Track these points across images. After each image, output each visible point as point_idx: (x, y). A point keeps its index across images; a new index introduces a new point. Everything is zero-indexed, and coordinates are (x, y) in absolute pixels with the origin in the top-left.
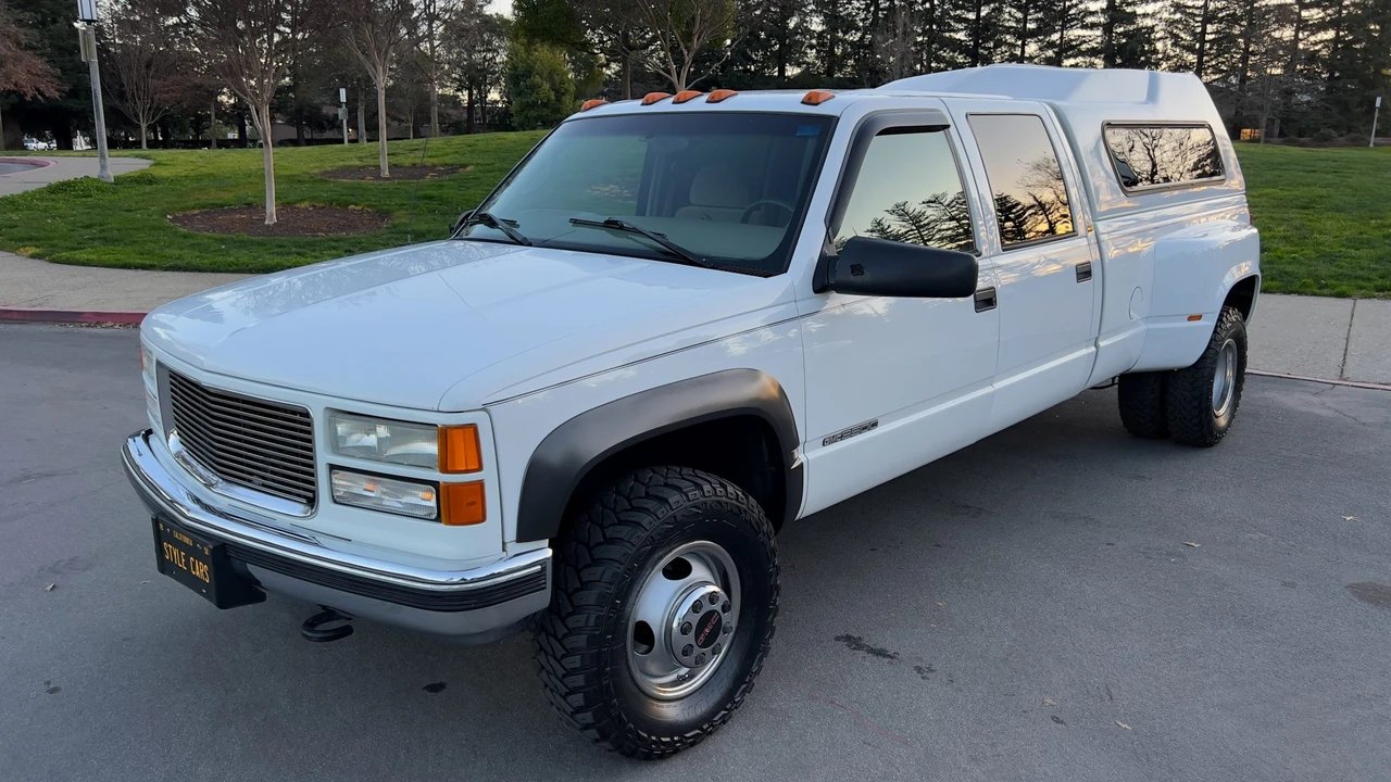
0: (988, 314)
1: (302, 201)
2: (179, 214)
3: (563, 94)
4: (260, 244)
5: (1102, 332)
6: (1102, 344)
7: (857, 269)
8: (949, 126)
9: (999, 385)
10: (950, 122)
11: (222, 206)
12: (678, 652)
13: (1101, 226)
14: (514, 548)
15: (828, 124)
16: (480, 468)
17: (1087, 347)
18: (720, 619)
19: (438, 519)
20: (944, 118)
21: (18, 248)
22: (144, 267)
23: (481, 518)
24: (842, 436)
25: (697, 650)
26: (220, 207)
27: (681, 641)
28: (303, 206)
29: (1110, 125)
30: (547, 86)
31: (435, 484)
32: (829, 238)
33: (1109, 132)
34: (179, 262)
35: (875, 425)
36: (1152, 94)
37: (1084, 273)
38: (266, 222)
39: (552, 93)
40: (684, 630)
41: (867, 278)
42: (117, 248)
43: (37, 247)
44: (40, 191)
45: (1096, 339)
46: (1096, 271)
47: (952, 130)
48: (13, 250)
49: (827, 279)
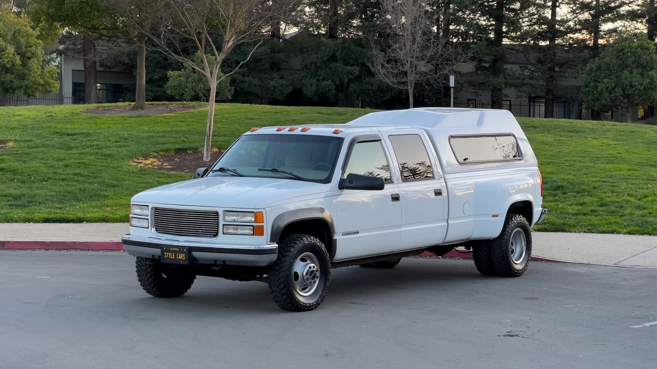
0: (396, 202)
3: (29, 58)
5: (450, 217)
6: (450, 222)
7: (351, 182)
8: (380, 140)
9: (403, 229)
10: (382, 139)
12: (305, 280)
13: (447, 176)
14: (269, 243)
15: (341, 140)
16: (263, 222)
17: (442, 222)
18: (315, 274)
19: (253, 235)
20: (379, 137)
23: (263, 235)
24: (348, 234)
25: (310, 280)
27: (306, 278)
29: (452, 137)
30: (11, 49)
31: (253, 226)
32: (343, 174)
33: (452, 140)
35: (358, 232)
36: (480, 123)
37: (438, 193)
39: (18, 58)
40: (307, 273)
41: (353, 185)
45: (447, 220)
46: (445, 194)
47: (383, 141)
49: (343, 185)
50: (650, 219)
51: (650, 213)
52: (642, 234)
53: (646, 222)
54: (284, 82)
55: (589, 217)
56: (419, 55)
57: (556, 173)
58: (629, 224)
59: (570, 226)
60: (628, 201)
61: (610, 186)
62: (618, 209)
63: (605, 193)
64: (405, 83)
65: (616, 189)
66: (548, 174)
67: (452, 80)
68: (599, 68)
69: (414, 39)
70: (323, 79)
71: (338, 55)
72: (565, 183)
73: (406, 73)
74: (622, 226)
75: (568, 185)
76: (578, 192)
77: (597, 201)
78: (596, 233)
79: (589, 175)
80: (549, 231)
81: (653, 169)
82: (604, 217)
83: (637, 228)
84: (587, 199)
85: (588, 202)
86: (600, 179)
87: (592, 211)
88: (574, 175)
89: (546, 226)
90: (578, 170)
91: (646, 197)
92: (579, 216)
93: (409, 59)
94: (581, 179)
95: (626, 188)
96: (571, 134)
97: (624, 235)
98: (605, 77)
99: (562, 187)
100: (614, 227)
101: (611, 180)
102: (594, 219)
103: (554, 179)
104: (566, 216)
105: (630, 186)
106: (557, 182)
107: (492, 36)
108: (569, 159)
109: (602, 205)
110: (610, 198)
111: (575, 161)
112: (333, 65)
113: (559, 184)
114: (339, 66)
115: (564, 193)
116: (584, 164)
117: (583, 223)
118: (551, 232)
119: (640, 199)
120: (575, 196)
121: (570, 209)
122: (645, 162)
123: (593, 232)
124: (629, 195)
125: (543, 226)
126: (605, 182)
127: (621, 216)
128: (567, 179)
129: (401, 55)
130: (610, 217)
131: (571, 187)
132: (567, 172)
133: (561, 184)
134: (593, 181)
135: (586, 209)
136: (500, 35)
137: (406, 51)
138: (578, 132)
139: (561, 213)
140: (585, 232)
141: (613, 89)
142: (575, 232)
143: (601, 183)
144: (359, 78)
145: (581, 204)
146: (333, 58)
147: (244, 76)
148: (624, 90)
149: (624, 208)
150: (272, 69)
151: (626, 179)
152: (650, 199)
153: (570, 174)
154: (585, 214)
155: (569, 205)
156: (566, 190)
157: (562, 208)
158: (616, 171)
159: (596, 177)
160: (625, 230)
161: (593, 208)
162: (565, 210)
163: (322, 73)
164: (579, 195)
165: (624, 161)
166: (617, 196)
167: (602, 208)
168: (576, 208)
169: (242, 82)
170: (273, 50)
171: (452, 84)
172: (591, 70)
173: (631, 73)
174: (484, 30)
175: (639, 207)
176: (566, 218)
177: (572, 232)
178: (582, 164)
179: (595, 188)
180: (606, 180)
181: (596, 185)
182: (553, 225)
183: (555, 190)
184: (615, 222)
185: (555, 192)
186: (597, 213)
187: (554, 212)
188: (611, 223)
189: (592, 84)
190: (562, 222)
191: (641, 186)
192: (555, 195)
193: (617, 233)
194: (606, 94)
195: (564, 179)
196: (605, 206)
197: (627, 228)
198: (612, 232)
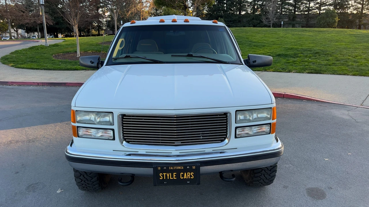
1: (89, 50)
2: (57, 55)
4: (70, 62)
11: (69, 52)
21: (9, 64)
22: (37, 69)
26: (68, 53)
28: (89, 52)
34: (45, 68)
38: (77, 56)
42: (33, 64)
43: (14, 63)
44: (26, 49)
48: (8, 64)
50: (363, 68)
51: (361, 65)
52: (360, 76)
53: (361, 69)
54: (241, 25)
55: (332, 66)
56: (274, 16)
57: (315, 47)
58: (353, 70)
59: (323, 71)
60: (349, 59)
61: (339, 52)
62: (345, 63)
63: (338, 55)
64: (270, 24)
65: (342, 53)
66: (312, 47)
67: (282, 22)
68: (321, 18)
69: (273, 12)
70: (251, 24)
71: (254, 18)
72: (320, 51)
73: (270, 21)
74: (350, 72)
75: (321, 52)
76: (325, 55)
77: (335, 59)
78: (337, 75)
79: (329, 47)
80: (313, 73)
81: (356, 44)
82: (340, 66)
83: (357, 73)
84: (330, 58)
85: (331, 59)
86: (334, 49)
87: (333, 63)
88: (323, 47)
89: (312, 71)
90: (324, 46)
91: (357, 56)
92: (327, 66)
93: (271, 18)
94: (326, 49)
95: (346, 53)
96: (319, 32)
97: (351, 76)
98: (322, 20)
99: (318, 53)
100: (345, 72)
101: (339, 49)
102: (335, 68)
103: (315, 49)
104: (322, 66)
105: (348, 52)
106: (316, 51)
107: (293, 12)
108: (320, 41)
109: (337, 61)
110: (340, 57)
111: (322, 42)
112: (253, 20)
113: (317, 51)
114: (255, 21)
115: (320, 55)
116: (327, 43)
117: (330, 70)
118: (315, 73)
119: (354, 58)
120: (324, 57)
121: (323, 63)
122: (352, 41)
123: (335, 74)
124: (348, 56)
125: (311, 71)
126: (336, 50)
127: (347, 66)
128: (320, 49)
129: (269, 17)
130: (342, 67)
131: (322, 53)
132: (320, 46)
133: (318, 51)
134: (331, 50)
135: (330, 63)
136: (295, 11)
137: (271, 16)
138: (322, 32)
139: (319, 64)
140: (331, 74)
141: (324, 23)
142: (326, 74)
143: (335, 51)
144: (259, 23)
145: (327, 60)
146: (253, 19)
147: (232, 24)
148: (327, 23)
149: (348, 62)
150: (239, 22)
151: (345, 48)
152: (359, 57)
153: (321, 47)
154: (330, 65)
155: (322, 61)
156: (320, 54)
157: (319, 62)
158: (340, 45)
159: (332, 48)
160: (351, 74)
161: (334, 62)
162: (320, 63)
163: (250, 23)
164: (326, 56)
165: (342, 41)
166: (343, 56)
167: (338, 62)
168: (326, 62)
169: (231, 25)
170: (239, 18)
171: (282, 23)
172: (319, 18)
173: (330, 19)
174: (291, 10)
175: (354, 61)
176: (321, 67)
177: (324, 74)
178: (325, 43)
179: (333, 53)
180: (337, 49)
181: (334, 51)
182: (315, 70)
183: (315, 54)
184: (345, 70)
185: (315, 55)
186: (335, 64)
187: (315, 64)
188: (343, 70)
189: (319, 22)
190: (320, 69)
191: (353, 52)
192: (316, 56)
193: (347, 75)
194: (322, 25)
195: (319, 49)
196: (339, 61)
197: (352, 72)
198: (345, 74)
